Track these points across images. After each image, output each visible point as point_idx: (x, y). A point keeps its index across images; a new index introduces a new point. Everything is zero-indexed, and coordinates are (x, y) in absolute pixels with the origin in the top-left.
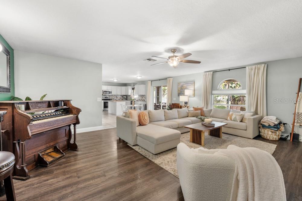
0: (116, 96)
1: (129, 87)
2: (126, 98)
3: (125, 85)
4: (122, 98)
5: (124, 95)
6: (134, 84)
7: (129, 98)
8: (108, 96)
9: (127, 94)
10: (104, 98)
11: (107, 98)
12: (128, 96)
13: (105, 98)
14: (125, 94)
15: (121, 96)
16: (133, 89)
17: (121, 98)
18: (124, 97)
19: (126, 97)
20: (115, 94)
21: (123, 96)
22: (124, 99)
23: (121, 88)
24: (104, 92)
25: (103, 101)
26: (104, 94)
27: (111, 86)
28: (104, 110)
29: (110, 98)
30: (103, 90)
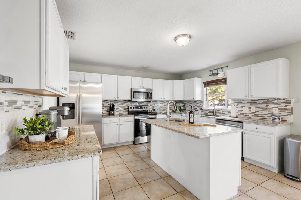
1: (196, 78)
2: (182, 108)
5: (177, 102)
6: (214, 70)
8: (142, 104)
10: (135, 110)
11: (141, 108)
13: (137, 108)
18: (178, 105)
19: (182, 105)
22: (178, 111)
23: (173, 83)
24: (134, 93)
25: (131, 118)
26: (133, 98)
27: (151, 79)
28: (134, 142)
29: (147, 108)
30: (131, 89)
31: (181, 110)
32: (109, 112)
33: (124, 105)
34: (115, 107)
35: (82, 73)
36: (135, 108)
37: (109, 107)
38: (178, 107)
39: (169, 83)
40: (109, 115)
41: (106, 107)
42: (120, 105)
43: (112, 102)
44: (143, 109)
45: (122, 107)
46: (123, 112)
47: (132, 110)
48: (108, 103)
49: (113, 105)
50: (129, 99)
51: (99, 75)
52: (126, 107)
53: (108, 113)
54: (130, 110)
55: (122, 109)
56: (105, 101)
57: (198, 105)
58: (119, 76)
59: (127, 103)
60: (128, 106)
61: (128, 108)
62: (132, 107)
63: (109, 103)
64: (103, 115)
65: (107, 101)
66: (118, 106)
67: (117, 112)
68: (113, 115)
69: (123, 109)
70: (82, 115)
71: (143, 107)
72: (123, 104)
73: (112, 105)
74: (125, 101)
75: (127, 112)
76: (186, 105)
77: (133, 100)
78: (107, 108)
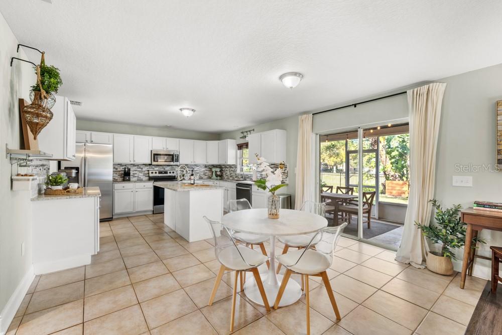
0: (192, 168)
1: (229, 140)
2: (219, 173)
3: (217, 136)
4: (209, 173)
5: (214, 166)
6: (244, 132)
7: (227, 172)
8: (167, 168)
9: (221, 162)
10: (158, 175)
11: (166, 173)
12: (226, 166)
13: (160, 173)
14: (216, 163)
15: (206, 166)
16: (240, 147)
17: (205, 174)
18: (214, 170)
19: (218, 170)
20: (188, 162)
21: (210, 167)
22: (214, 176)
23: (207, 144)
24: (155, 156)
25: (151, 184)
26: (154, 161)
27: (178, 140)
28: (153, 211)
29: (173, 173)
30: (152, 151)
31: (217, 176)
32: (124, 177)
33: (144, 169)
34: (132, 173)
35: (88, 133)
36: (158, 173)
37: (123, 172)
38: (214, 172)
39: (201, 144)
40: (124, 180)
41: (120, 171)
42: (138, 170)
43: (127, 166)
44: (169, 174)
45: (141, 172)
46: (142, 178)
47: (154, 175)
48: (122, 167)
49: (129, 170)
50: (149, 162)
51: (111, 135)
52: (147, 172)
53: (122, 179)
54: (151, 175)
55: (140, 174)
56: (119, 164)
57: (233, 169)
58: (136, 136)
59: (148, 167)
60: (149, 171)
61: (149, 173)
62: (154, 172)
63: (124, 167)
64: (115, 181)
65: (121, 165)
66: (136, 171)
67: (134, 178)
68: (129, 180)
69: (142, 175)
70: (88, 181)
71: (169, 172)
72: (142, 169)
73: (127, 170)
74: (145, 165)
75: (148, 178)
76: (223, 169)
77: (154, 163)
78: (120, 173)
